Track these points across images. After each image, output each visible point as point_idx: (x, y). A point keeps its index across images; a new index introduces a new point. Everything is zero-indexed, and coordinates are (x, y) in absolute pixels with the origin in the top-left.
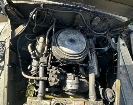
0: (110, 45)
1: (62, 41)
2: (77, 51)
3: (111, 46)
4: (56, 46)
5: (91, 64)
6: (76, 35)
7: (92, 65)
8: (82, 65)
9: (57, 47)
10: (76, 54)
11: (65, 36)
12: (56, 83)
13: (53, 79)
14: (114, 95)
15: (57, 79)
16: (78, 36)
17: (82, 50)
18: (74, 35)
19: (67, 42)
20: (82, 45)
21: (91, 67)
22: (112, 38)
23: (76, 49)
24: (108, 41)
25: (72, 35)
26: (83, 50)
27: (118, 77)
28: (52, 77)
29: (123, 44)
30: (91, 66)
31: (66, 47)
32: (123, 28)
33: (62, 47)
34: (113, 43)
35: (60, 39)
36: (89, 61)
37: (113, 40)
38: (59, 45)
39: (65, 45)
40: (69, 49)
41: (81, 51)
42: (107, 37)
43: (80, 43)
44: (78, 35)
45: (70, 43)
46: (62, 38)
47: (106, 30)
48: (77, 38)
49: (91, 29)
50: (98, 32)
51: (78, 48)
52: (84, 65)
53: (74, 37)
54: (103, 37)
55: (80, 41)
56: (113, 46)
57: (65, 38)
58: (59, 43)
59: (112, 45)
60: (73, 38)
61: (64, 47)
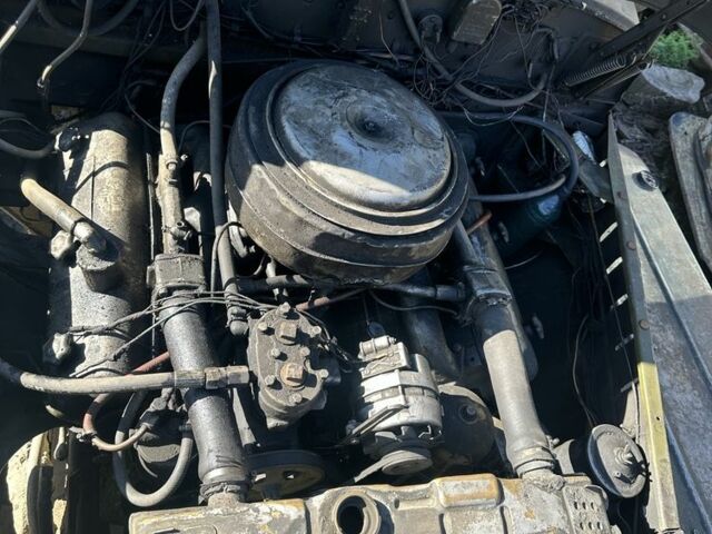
0: (569, 172)
1: (312, 132)
2: (413, 186)
3: (574, 182)
4: (280, 163)
5: (486, 281)
6: (383, 95)
7: (491, 287)
8: (429, 292)
9: (289, 164)
10: (406, 202)
11: (323, 102)
12: (311, 393)
13: (291, 370)
14: (639, 459)
15: (310, 370)
16: (398, 104)
17: (437, 179)
18: (378, 99)
19: (345, 133)
20: (432, 152)
21: (489, 296)
22: (571, 131)
23: (406, 177)
24: (550, 148)
25: (364, 93)
26: (442, 182)
27: (643, 350)
28: (278, 363)
29: (638, 178)
30: (488, 291)
31: (345, 166)
32: (629, 61)
33: (319, 168)
34: (584, 159)
35: (297, 122)
36: (466, 268)
37: (581, 141)
38: (303, 154)
39: (336, 152)
40: (366, 172)
41: (431, 184)
42: (543, 121)
43: (419, 140)
44: (398, 98)
45: (365, 142)
46: (311, 113)
47: (536, 79)
48: (393, 111)
49: (450, 71)
50: (491, 94)
51: (410, 167)
52: (442, 291)
53: (379, 105)
54: (518, 124)
55: (416, 132)
56: (586, 179)
57: (328, 112)
58: (295, 144)
59: (581, 172)
60: (372, 116)
61: (336, 163)
